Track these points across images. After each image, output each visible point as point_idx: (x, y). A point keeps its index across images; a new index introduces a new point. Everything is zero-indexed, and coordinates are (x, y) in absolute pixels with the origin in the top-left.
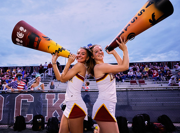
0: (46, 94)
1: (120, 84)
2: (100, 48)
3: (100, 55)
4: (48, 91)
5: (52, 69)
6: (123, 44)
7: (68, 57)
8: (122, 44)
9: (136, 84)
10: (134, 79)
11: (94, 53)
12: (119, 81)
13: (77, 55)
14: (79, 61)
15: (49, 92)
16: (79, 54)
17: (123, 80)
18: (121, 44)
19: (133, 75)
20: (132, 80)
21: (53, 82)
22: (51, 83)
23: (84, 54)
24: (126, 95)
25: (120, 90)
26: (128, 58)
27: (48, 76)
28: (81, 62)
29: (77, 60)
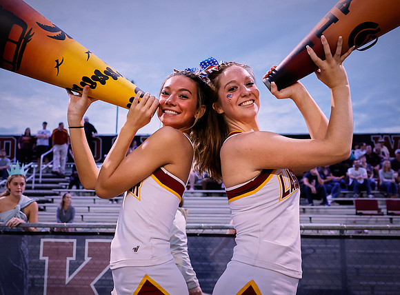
0: (43, 240)
1: (318, 212)
2: (246, 73)
3: (244, 99)
4: (48, 230)
5: (66, 147)
6: (334, 62)
7: (129, 106)
8: (329, 62)
9: (376, 212)
10: (368, 193)
11: (223, 93)
12: (315, 202)
13: (161, 99)
14: (169, 120)
15: (54, 233)
16: (166, 94)
17: (329, 198)
18: (324, 64)
19: (365, 180)
20: (361, 196)
21: (69, 195)
22: (61, 201)
23: (185, 97)
24: (337, 251)
25: (314, 233)
26: (348, 115)
27: (53, 172)
28: (176, 126)
29: (159, 115)
